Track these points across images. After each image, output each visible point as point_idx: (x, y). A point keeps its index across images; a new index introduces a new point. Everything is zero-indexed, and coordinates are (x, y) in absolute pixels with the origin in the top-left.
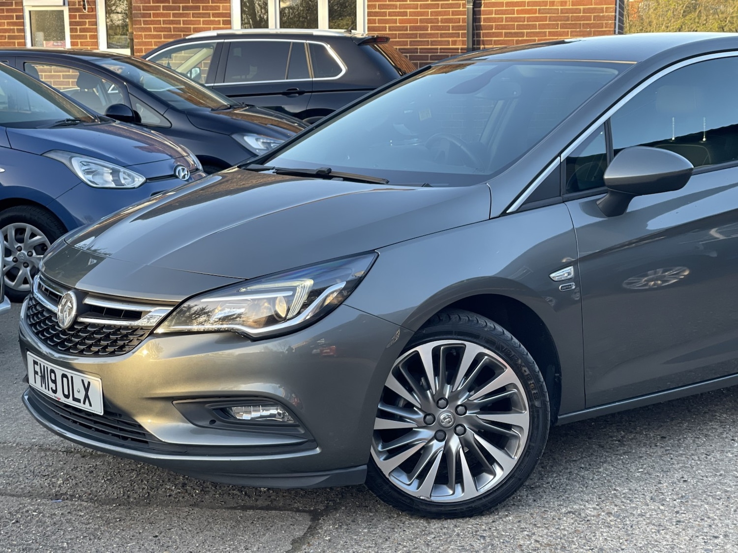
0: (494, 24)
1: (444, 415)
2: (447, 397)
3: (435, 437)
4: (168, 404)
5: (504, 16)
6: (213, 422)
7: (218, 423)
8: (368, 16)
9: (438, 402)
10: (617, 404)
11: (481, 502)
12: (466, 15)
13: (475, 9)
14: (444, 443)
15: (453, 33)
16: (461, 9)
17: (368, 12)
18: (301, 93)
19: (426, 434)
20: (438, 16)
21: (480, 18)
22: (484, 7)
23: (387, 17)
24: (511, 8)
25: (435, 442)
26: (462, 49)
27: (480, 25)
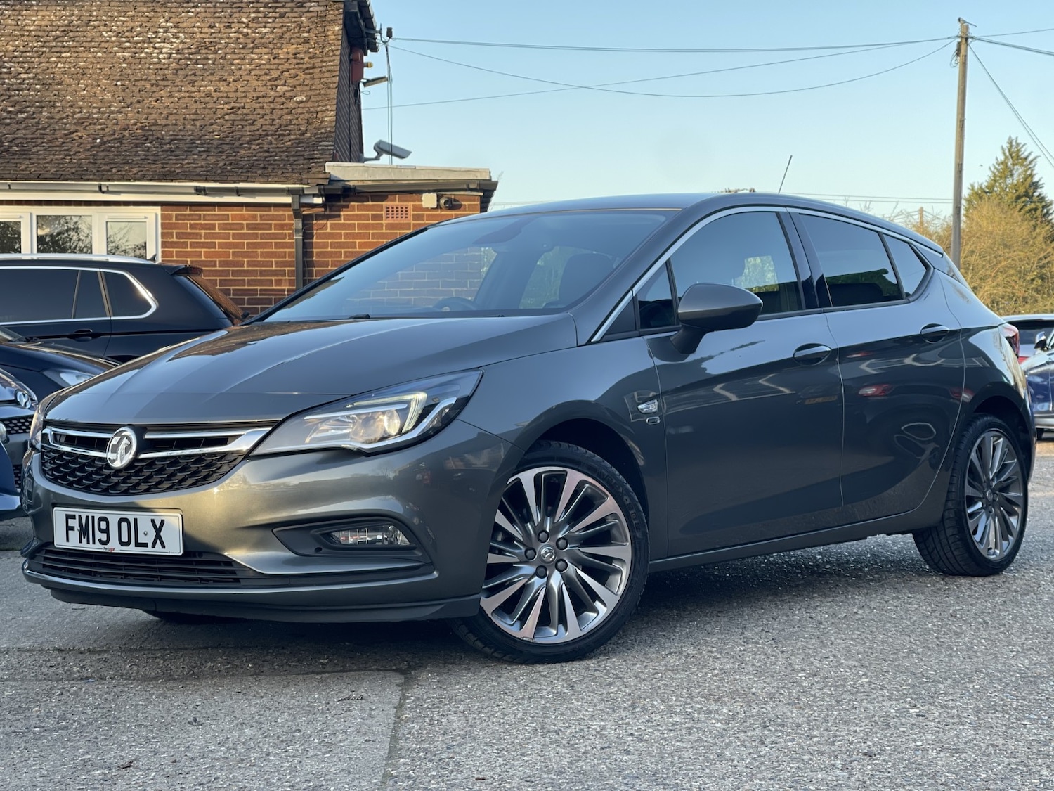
0: (330, 259)
1: (544, 550)
2: (548, 530)
3: (536, 574)
4: (268, 533)
5: (343, 250)
6: (318, 550)
7: (324, 550)
8: (162, 247)
9: (539, 535)
10: (694, 555)
11: (585, 642)
12: (293, 248)
13: (306, 241)
14: (546, 579)
15: (276, 270)
16: (287, 240)
17: (162, 242)
18: (95, 336)
19: (528, 569)
20: (256, 248)
21: (312, 252)
22: (317, 238)
23: (189, 250)
24: (351, 240)
25: (536, 578)
26: (289, 290)
27: (313, 261)
